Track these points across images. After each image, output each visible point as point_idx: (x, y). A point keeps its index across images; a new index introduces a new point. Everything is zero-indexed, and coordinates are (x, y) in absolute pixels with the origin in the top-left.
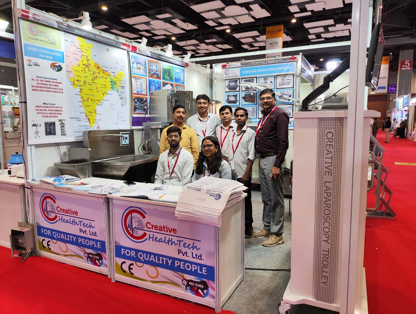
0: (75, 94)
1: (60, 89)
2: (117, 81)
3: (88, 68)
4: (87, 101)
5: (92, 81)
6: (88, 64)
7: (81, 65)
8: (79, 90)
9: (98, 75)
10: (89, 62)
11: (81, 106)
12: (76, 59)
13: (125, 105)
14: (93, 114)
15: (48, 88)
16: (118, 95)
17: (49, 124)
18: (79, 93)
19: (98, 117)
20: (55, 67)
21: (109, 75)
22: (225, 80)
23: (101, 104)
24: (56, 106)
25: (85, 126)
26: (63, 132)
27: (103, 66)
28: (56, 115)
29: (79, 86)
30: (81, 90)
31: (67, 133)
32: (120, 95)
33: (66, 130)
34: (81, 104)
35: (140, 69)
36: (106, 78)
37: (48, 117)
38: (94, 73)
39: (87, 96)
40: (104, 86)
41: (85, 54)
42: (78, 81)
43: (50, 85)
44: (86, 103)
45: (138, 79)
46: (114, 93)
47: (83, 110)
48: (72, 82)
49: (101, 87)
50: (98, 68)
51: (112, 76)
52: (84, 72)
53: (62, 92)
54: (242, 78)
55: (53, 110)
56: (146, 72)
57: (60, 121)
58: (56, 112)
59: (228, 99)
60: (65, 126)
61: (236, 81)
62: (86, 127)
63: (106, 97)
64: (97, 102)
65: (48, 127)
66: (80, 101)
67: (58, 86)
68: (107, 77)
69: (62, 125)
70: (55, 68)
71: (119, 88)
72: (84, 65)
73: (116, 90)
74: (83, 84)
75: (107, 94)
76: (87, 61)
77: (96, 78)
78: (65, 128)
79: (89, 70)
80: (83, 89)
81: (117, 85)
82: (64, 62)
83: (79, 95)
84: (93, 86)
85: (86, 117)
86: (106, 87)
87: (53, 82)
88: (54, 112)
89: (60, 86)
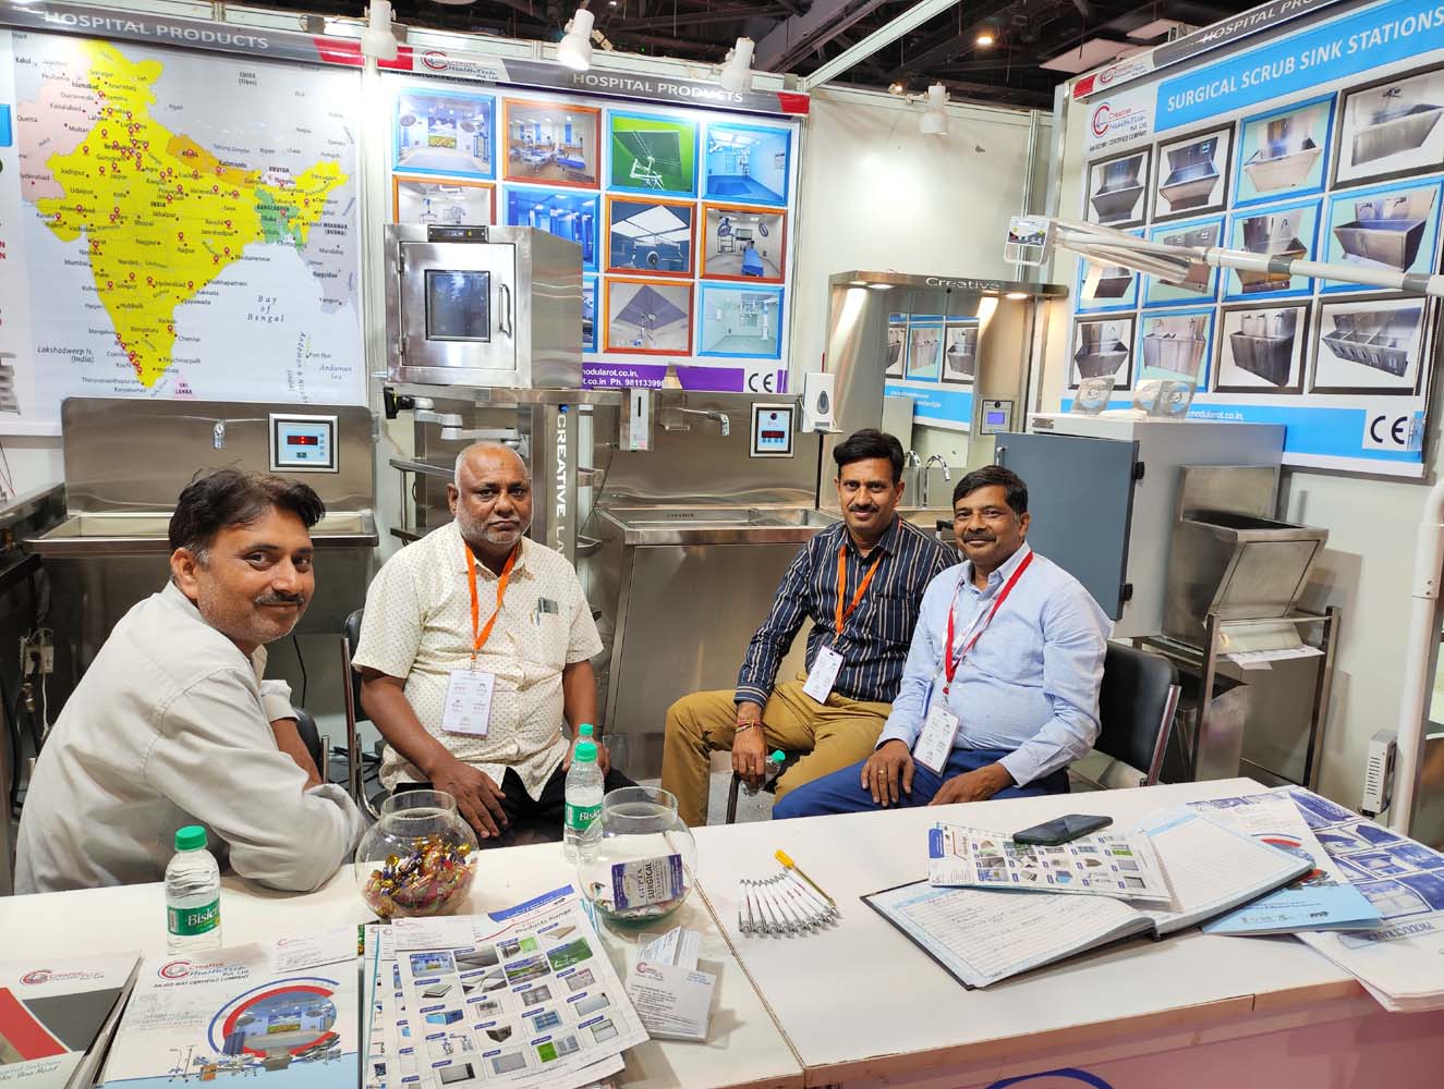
0: (67, 262)
2: (298, 205)
3: (134, 159)
4: (128, 287)
5: (156, 209)
6: (135, 142)
7: (97, 146)
8: (88, 247)
10: (137, 136)
11: (99, 307)
12: (72, 129)
13: (346, 304)
14: (159, 337)
16: (302, 263)
18: (84, 258)
19: (179, 350)
21: (253, 181)
22: (1092, 164)
23: (200, 297)
25: (115, 381)
26: (5, 398)
29: (87, 230)
30: (96, 244)
31: (21, 404)
32: (312, 263)
33: (13, 389)
34: (94, 299)
35: (448, 144)
36: (235, 195)
38: (167, 178)
39: (129, 269)
40: (219, 228)
41: (116, 105)
42: (80, 210)
44: (127, 296)
45: (437, 189)
46: (283, 256)
47: (104, 319)
48: (49, 216)
49: (205, 232)
50: (190, 154)
51: (272, 182)
52: (115, 177)
53: (2, 256)
54: (1161, 144)
56: (490, 158)
60: (16, 379)
61: (1133, 166)
62: (120, 386)
63: (230, 271)
64: (184, 292)
66: (90, 288)
68: (241, 191)
69: (0, 373)
71: (311, 234)
72: (115, 146)
73: (292, 241)
74: (107, 222)
75: (238, 257)
76: (131, 133)
77: (179, 196)
78: (13, 386)
79: (139, 168)
80: (104, 242)
81: (300, 222)
82: (10, 144)
83: (85, 264)
84: (163, 229)
85: (118, 349)
86: (230, 231)
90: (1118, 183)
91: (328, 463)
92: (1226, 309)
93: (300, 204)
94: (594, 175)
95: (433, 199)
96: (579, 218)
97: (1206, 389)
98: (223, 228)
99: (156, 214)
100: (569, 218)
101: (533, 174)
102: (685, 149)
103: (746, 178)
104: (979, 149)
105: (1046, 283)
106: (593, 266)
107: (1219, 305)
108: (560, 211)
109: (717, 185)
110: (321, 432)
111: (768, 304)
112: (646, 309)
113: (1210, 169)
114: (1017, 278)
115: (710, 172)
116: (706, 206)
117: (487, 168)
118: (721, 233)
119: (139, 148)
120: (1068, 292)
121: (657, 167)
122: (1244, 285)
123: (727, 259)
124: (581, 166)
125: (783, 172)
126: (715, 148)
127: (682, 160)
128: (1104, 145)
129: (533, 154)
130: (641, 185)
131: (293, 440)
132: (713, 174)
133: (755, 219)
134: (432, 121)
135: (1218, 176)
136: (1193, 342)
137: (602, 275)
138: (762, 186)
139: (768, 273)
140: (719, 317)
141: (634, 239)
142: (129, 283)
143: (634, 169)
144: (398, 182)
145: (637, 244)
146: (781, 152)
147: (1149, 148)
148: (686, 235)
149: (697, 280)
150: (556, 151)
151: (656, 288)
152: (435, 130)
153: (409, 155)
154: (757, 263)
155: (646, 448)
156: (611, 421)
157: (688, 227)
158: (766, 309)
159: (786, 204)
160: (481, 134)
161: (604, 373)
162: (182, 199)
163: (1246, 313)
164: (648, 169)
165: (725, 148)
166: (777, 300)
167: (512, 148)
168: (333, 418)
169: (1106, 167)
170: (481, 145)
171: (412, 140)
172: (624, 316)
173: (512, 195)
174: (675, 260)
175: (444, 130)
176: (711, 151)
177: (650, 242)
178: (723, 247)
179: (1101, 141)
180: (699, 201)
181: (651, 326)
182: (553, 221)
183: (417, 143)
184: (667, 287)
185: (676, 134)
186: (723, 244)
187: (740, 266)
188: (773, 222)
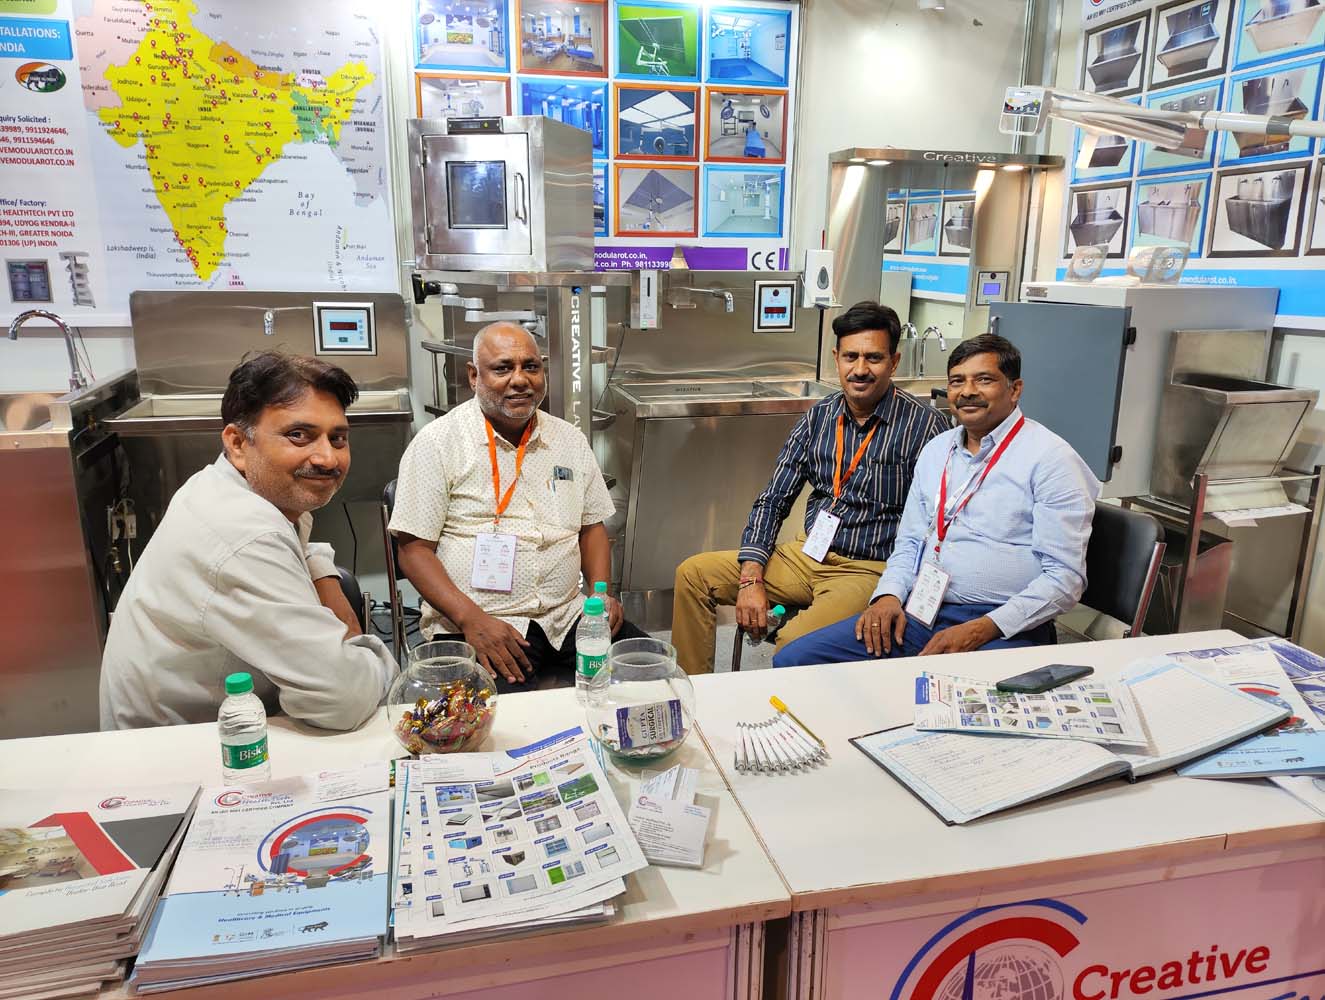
0: (128, 166)
1: (61, 152)
3: (180, 67)
4: (183, 188)
5: (204, 114)
6: (181, 51)
7: (148, 57)
8: (145, 151)
9: (230, 89)
10: (183, 45)
11: (158, 207)
12: (124, 40)
13: (376, 198)
14: (212, 234)
15: (13, 150)
16: (335, 159)
17: (24, 267)
18: (143, 162)
20: (38, 79)
21: (287, 84)
23: (247, 196)
24: (45, 209)
25: (175, 275)
26: (81, 294)
28: (50, 238)
29: (143, 136)
30: (152, 149)
31: (96, 298)
32: (344, 159)
33: (89, 286)
34: (152, 199)
35: (465, 40)
36: (273, 96)
37: (17, 243)
38: (212, 84)
39: (182, 171)
41: (162, 16)
42: (136, 117)
43: (16, 139)
44: (177, 196)
45: (456, 84)
48: (109, 124)
49: (248, 134)
50: (230, 60)
51: (306, 84)
52: (165, 85)
53: (71, 163)
55: (35, 223)
56: (504, 52)
57: (66, 258)
58: (50, 229)
60: (89, 276)
62: (179, 279)
64: (231, 191)
65: (20, 277)
66: (149, 190)
67: (50, 141)
68: (279, 93)
69: (75, 271)
70: (37, 83)
71: (350, 135)
72: (164, 56)
73: (327, 140)
74: (159, 127)
75: (278, 156)
76: (177, 42)
77: (223, 100)
78: (88, 282)
79: (185, 75)
80: (158, 147)
81: (333, 121)
82: (71, 57)
83: (144, 168)
84: (209, 133)
85: (177, 245)
86: (267, 131)
87: (29, 129)
88: (40, 228)
89: (60, 142)
90: (1115, 51)
91: (367, 347)
92: (1222, 174)
93: (332, 104)
94: (602, 64)
95: (453, 94)
96: (589, 106)
97: (1200, 254)
98: (263, 129)
99: (205, 118)
100: (581, 106)
101: (545, 65)
102: (688, 34)
103: (749, 61)
104: (976, 23)
105: (1042, 154)
106: (603, 153)
107: (1215, 170)
108: (571, 101)
109: (720, 69)
110: (359, 318)
111: (770, 185)
112: (653, 194)
113: (1210, 31)
114: (1013, 150)
115: (713, 55)
116: (709, 90)
117: (501, 62)
118: (724, 116)
119: (185, 56)
120: (1064, 162)
121: (663, 54)
122: (1243, 149)
123: (730, 141)
124: (590, 56)
125: (783, 53)
126: (717, 33)
127: (685, 45)
128: (1101, 13)
129: (545, 46)
130: (646, 72)
131: (335, 326)
132: (716, 57)
133: (756, 101)
134: (449, 19)
135: (1218, 38)
136: (1187, 210)
137: (611, 161)
138: (764, 68)
139: (769, 154)
140: (723, 198)
141: (642, 125)
142: (183, 184)
143: (640, 56)
144: (420, 78)
145: (644, 129)
146: (780, 33)
147: (1147, 14)
148: (690, 119)
149: (701, 163)
150: (566, 43)
151: (660, 172)
152: (452, 27)
153: (430, 52)
154: (759, 144)
155: (655, 326)
156: (622, 302)
157: (692, 112)
158: (768, 188)
159: (786, 84)
160: (496, 29)
161: (615, 256)
162: (225, 102)
163: (1243, 177)
164: (653, 56)
165: (727, 32)
166: (779, 179)
167: (524, 41)
168: (370, 305)
169: (1103, 35)
170: (496, 39)
171: (431, 37)
172: (633, 201)
173: (526, 87)
174: (679, 144)
175: (461, 27)
176: (714, 35)
177: (657, 127)
178: (726, 130)
179: (1098, 9)
180: (703, 85)
181: (658, 209)
182: (564, 108)
183: (436, 40)
184: (671, 170)
185: (680, 20)
186: (727, 126)
187: (743, 147)
188: (774, 103)
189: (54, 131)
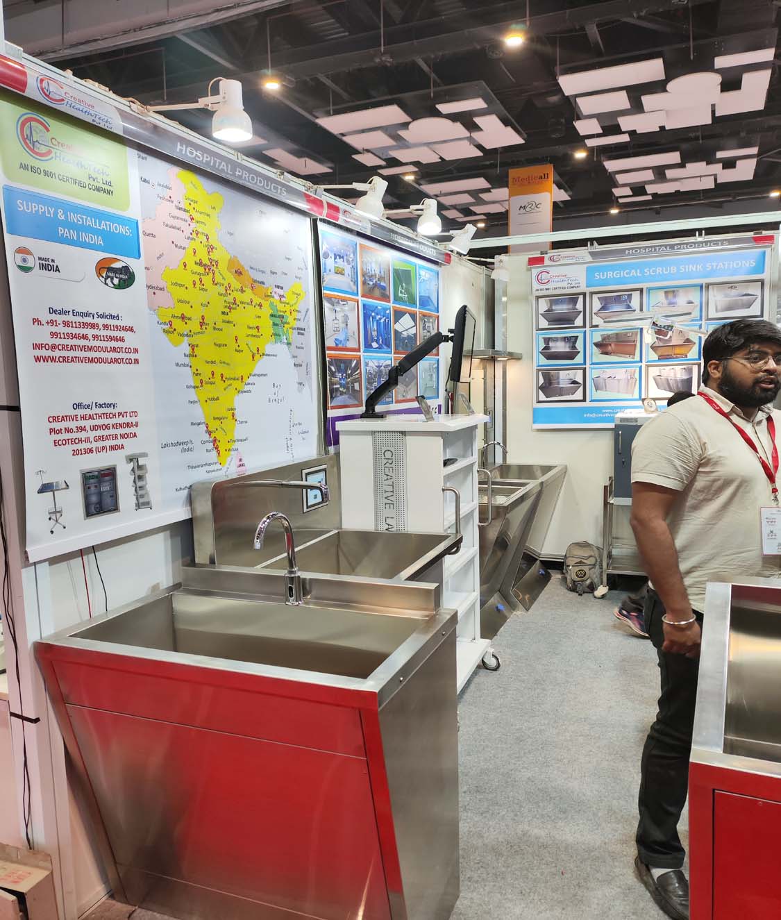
0: (176, 364)
1: (128, 350)
2: (288, 314)
3: (211, 274)
4: (210, 383)
5: (224, 317)
6: (211, 261)
7: (192, 266)
8: (188, 350)
9: (238, 295)
10: (214, 256)
11: (194, 402)
12: (176, 246)
13: (307, 386)
14: (228, 423)
15: (90, 349)
16: (289, 356)
17: (97, 477)
18: (187, 360)
19: (239, 431)
20: (112, 275)
21: (268, 296)
22: (538, 297)
23: (247, 388)
24: (116, 411)
25: (206, 464)
26: (142, 496)
27: (251, 268)
28: (119, 442)
29: (188, 335)
30: (193, 347)
32: (293, 356)
33: (148, 487)
34: (192, 395)
35: (341, 272)
36: (260, 305)
37: (91, 451)
38: (228, 292)
39: (210, 368)
40: (254, 332)
41: (200, 228)
42: (183, 318)
43: (95, 337)
44: (209, 391)
45: (338, 302)
46: (281, 349)
47: (198, 413)
48: (164, 324)
49: (248, 336)
50: (239, 273)
51: (277, 297)
52: (201, 289)
53: (137, 361)
54: (592, 293)
55: (106, 427)
56: (356, 283)
57: (131, 460)
58: (119, 431)
59: (547, 348)
60: (148, 477)
61: (573, 300)
63: (262, 365)
64: (237, 384)
65: (93, 489)
66: (190, 387)
67: (122, 340)
68: (263, 303)
69: (138, 473)
70: (112, 279)
71: (293, 335)
72: (201, 264)
73: (286, 341)
74: (196, 328)
75: (263, 354)
76: (209, 252)
77: (234, 306)
78: (146, 484)
79: (214, 282)
80: (197, 346)
81: (289, 326)
82: (139, 257)
83: (188, 365)
84: (226, 336)
85: (206, 437)
86: (258, 334)
87: (106, 327)
88: (112, 432)
89: (130, 340)
90: (562, 308)
94: (388, 293)
95: (337, 309)
96: (385, 321)
98: (256, 332)
99: (224, 321)
100: (382, 320)
107: (643, 364)
113: (629, 307)
119: (213, 265)
135: (635, 310)
142: (212, 380)
162: (235, 309)
189: (125, 329)
